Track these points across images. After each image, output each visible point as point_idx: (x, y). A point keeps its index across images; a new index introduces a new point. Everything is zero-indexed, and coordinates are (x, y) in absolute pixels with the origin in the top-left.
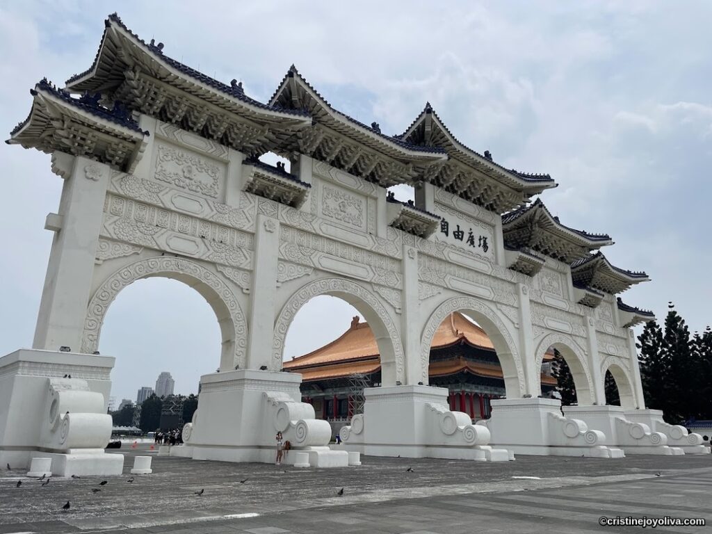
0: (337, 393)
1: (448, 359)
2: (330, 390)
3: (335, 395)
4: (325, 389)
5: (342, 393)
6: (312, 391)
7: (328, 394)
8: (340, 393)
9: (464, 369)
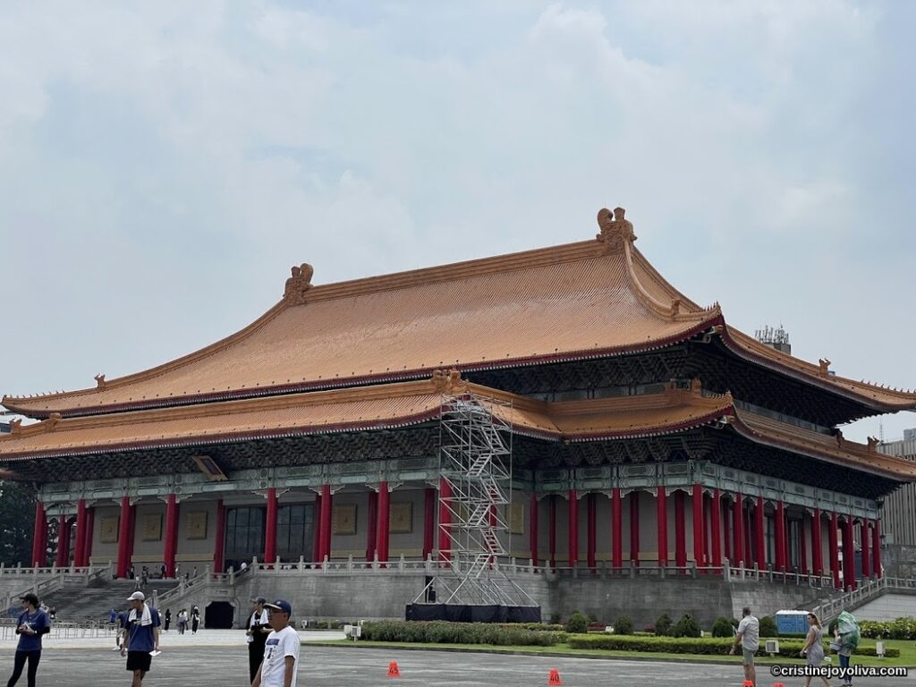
0: (280, 484)
1: (641, 389)
2: (255, 473)
3: (272, 491)
4: (236, 470)
5: (300, 483)
6: (188, 478)
7: (243, 486)
8: (290, 483)
9: (719, 415)
